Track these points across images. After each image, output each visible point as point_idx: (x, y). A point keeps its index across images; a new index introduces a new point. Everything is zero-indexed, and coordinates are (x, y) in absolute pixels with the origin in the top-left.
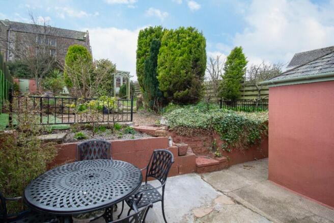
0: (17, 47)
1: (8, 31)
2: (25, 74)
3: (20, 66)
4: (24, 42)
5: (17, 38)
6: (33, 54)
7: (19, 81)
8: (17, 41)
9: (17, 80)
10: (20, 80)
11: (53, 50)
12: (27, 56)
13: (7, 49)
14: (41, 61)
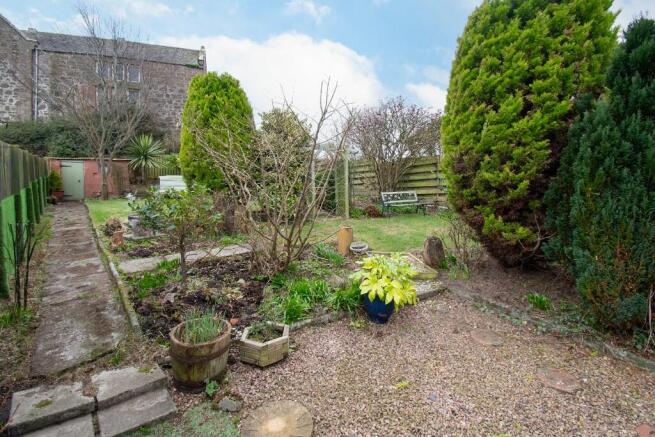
0: (53, 86)
1: (34, 51)
2: (73, 149)
3: (63, 130)
4: (71, 74)
5: (54, 66)
6: (90, 102)
7: (61, 166)
8: (53, 74)
9: (57, 163)
10: (64, 163)
11: (134, 90)
12: (77, 107)
13: (33, 93)
14: (111, 118)
